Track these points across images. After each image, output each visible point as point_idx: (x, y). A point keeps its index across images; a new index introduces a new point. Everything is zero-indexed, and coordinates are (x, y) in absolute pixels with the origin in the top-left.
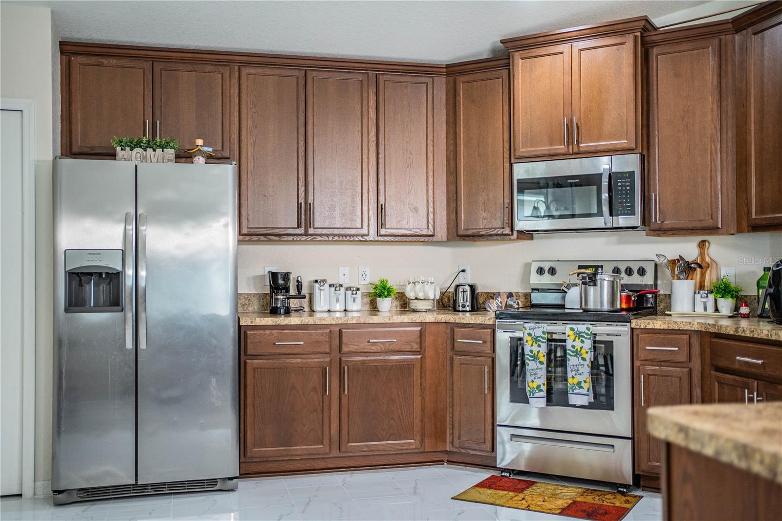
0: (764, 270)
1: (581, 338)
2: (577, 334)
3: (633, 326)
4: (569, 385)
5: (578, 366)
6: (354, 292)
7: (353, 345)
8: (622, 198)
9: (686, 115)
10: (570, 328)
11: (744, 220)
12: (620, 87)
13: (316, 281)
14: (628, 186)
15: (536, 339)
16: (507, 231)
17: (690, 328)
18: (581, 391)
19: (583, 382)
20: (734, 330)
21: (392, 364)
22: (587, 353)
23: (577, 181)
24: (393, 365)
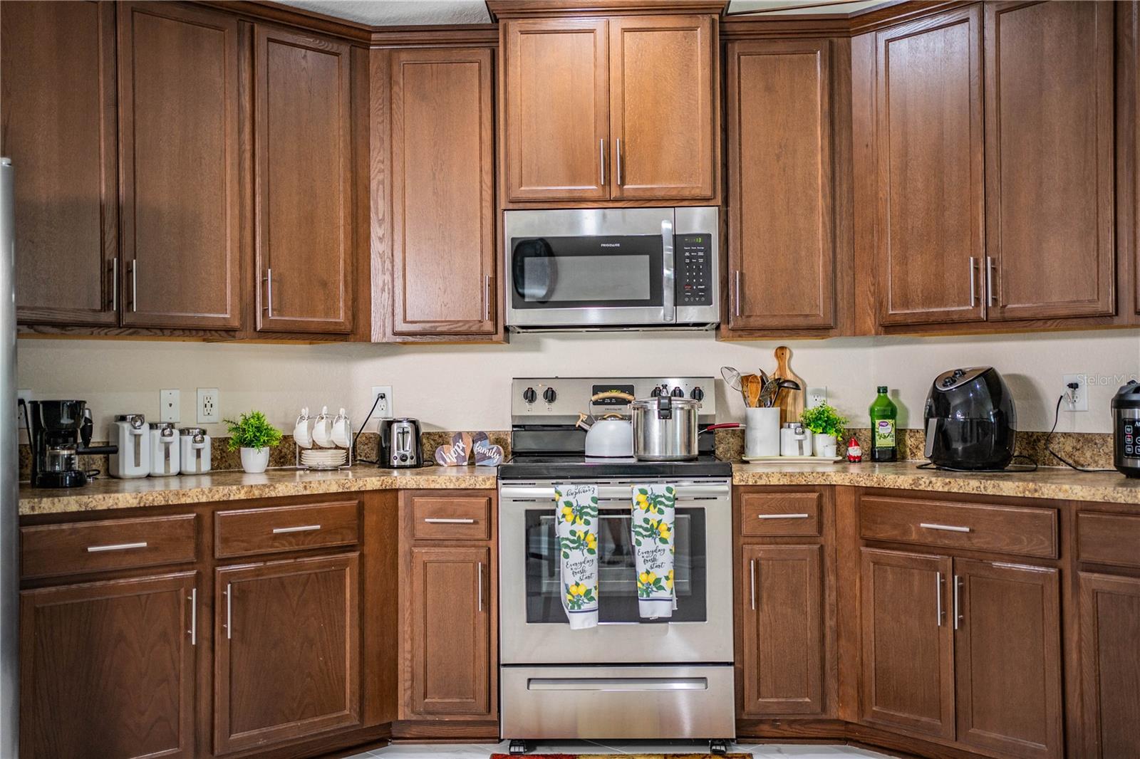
0: (879, 392)
1: (658, 506)
2: (652, 499)
3: (736, 482)
4: (639, 585)
5: (655, 553)
6: (198, 438)
7: (239, 541)
8: (691, 277)
9: (783, 152)
10: (640, 490)
11: (869, 315)
12: (689, 98)
13: (123, 418)
14: (701, 257)
15: (580, 512)
16: (488, 326)
17: (823, 482)
18: (661, 594)
19: (663, 579)
20: (911, 482)
21: (309, 572)
22: (669, 529)
23: (616, 245)
24: (310, 574)
